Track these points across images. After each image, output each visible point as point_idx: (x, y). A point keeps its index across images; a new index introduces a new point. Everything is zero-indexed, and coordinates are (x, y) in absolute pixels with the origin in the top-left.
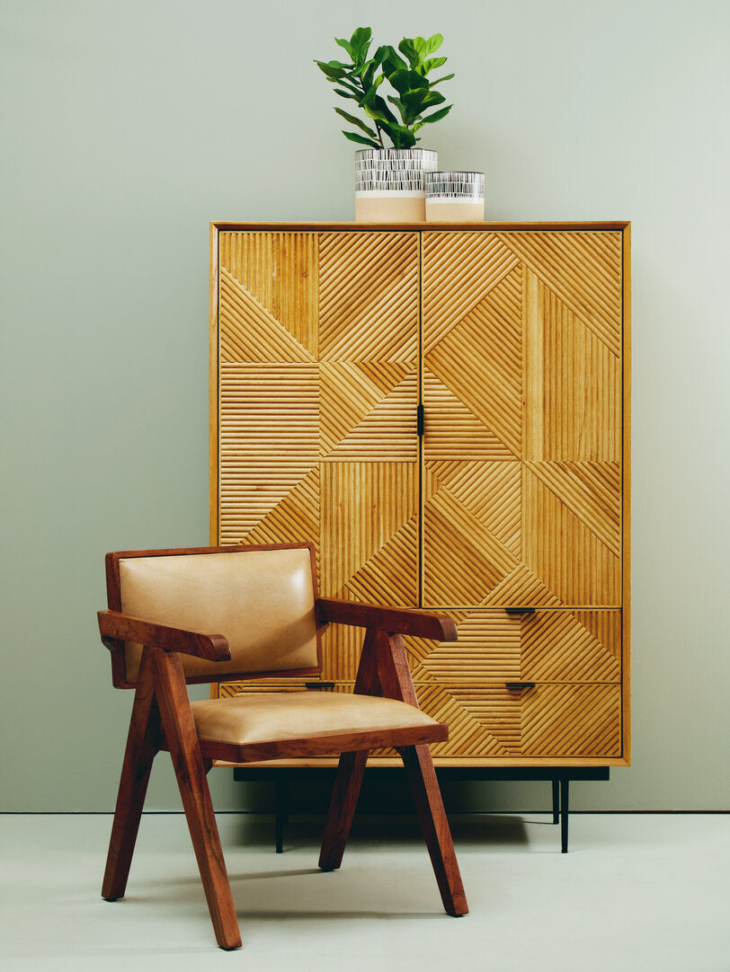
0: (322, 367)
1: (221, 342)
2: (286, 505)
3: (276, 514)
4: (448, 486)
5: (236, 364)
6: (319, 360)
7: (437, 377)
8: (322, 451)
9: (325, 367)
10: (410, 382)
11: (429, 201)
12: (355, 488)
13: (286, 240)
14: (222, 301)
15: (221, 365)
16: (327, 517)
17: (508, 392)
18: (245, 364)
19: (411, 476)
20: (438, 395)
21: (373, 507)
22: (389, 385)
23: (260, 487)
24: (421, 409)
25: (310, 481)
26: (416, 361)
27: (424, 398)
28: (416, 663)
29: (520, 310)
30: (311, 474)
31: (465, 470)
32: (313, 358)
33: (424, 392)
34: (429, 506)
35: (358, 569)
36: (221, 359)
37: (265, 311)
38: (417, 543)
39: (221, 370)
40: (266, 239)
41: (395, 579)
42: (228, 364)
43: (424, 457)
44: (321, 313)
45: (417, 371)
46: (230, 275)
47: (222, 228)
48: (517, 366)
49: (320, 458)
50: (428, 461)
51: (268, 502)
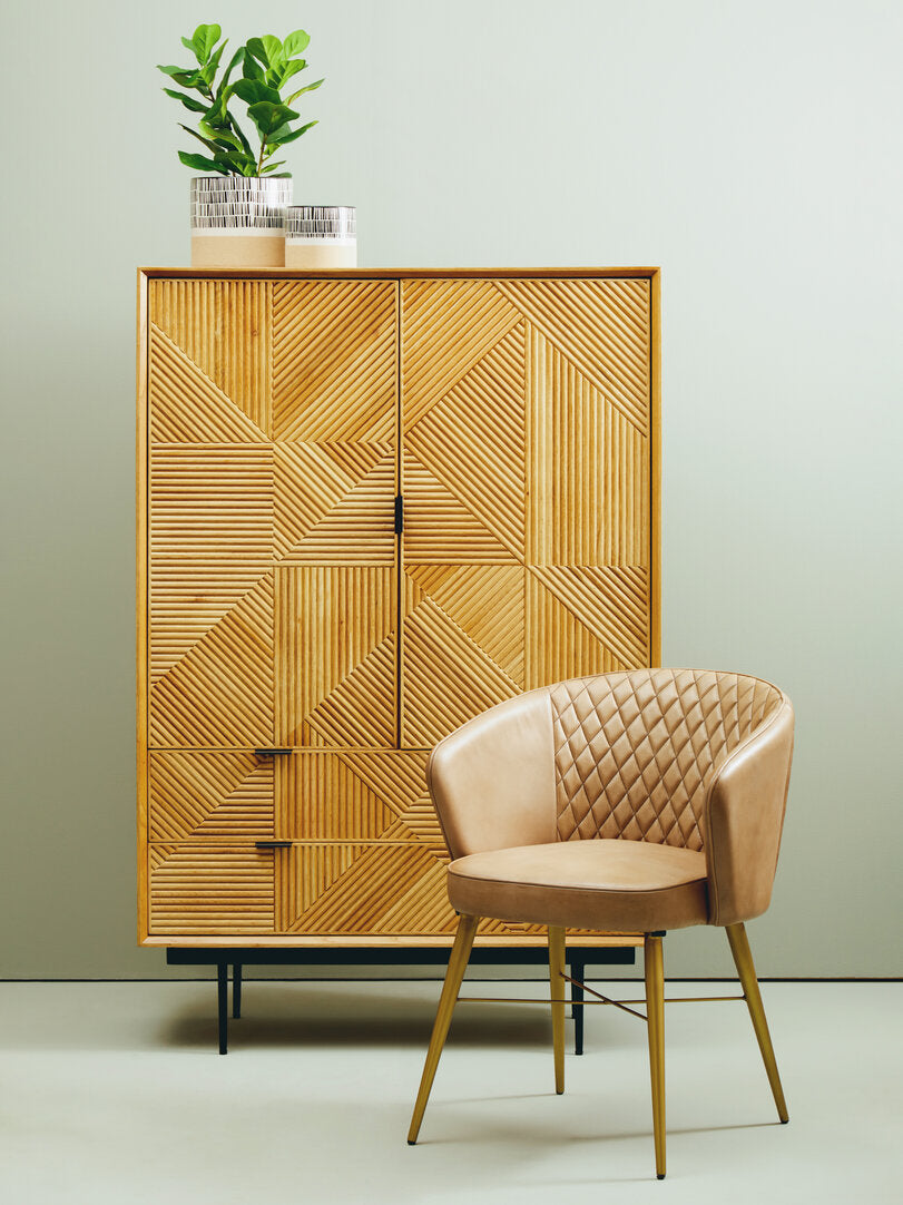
0: (276, 448)
1: (151, 417)
2: (231, 620)
3: (219, 632)
4: (434, 597)
5: (171, 444)
6: (273, 440)
7: (420, 461)
8: (276, 552)
9: (281, 448)
10: (384, 467)
11: (290, 242)
12: (317, 598)
13: (233, 291)
14: (152, 366)
15: (151, 445)
16: (282, 635)
17: (509, 479)
18: (181, 444)
19: (388, 585)
20: (420, 485)
21: (340, 623)
22: (360, 471)
23: (199, 597)
24: (399, 500)
25: (261, 591)
26: (395, 441)
27: (403, 487)
28: (394, 816)
29: (522, 376)
30: (263, 582)
31: (454, 577)
32: (264, 436)
33: (403, 479)
34: (410, 621)
35: (322, 700)
36: (151, 438)
37: (206, 378)
38: (394, 668)
39: (152, 452)
40: (207, 290)
41: (367, 713)
42: (160, 444)
43: (403, 560)
44: (276, 381)
45: (395, 453)
46: (162, 334)
47: (153, 275)
48: (518, 446)
49: (275, 562)
50: (408, 565)
51: (209, 617)
